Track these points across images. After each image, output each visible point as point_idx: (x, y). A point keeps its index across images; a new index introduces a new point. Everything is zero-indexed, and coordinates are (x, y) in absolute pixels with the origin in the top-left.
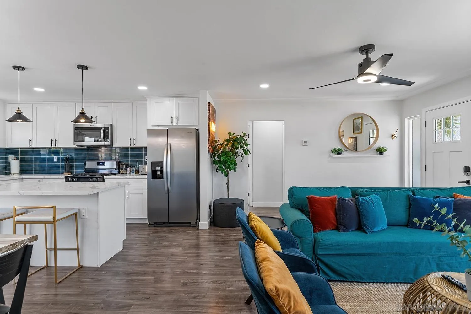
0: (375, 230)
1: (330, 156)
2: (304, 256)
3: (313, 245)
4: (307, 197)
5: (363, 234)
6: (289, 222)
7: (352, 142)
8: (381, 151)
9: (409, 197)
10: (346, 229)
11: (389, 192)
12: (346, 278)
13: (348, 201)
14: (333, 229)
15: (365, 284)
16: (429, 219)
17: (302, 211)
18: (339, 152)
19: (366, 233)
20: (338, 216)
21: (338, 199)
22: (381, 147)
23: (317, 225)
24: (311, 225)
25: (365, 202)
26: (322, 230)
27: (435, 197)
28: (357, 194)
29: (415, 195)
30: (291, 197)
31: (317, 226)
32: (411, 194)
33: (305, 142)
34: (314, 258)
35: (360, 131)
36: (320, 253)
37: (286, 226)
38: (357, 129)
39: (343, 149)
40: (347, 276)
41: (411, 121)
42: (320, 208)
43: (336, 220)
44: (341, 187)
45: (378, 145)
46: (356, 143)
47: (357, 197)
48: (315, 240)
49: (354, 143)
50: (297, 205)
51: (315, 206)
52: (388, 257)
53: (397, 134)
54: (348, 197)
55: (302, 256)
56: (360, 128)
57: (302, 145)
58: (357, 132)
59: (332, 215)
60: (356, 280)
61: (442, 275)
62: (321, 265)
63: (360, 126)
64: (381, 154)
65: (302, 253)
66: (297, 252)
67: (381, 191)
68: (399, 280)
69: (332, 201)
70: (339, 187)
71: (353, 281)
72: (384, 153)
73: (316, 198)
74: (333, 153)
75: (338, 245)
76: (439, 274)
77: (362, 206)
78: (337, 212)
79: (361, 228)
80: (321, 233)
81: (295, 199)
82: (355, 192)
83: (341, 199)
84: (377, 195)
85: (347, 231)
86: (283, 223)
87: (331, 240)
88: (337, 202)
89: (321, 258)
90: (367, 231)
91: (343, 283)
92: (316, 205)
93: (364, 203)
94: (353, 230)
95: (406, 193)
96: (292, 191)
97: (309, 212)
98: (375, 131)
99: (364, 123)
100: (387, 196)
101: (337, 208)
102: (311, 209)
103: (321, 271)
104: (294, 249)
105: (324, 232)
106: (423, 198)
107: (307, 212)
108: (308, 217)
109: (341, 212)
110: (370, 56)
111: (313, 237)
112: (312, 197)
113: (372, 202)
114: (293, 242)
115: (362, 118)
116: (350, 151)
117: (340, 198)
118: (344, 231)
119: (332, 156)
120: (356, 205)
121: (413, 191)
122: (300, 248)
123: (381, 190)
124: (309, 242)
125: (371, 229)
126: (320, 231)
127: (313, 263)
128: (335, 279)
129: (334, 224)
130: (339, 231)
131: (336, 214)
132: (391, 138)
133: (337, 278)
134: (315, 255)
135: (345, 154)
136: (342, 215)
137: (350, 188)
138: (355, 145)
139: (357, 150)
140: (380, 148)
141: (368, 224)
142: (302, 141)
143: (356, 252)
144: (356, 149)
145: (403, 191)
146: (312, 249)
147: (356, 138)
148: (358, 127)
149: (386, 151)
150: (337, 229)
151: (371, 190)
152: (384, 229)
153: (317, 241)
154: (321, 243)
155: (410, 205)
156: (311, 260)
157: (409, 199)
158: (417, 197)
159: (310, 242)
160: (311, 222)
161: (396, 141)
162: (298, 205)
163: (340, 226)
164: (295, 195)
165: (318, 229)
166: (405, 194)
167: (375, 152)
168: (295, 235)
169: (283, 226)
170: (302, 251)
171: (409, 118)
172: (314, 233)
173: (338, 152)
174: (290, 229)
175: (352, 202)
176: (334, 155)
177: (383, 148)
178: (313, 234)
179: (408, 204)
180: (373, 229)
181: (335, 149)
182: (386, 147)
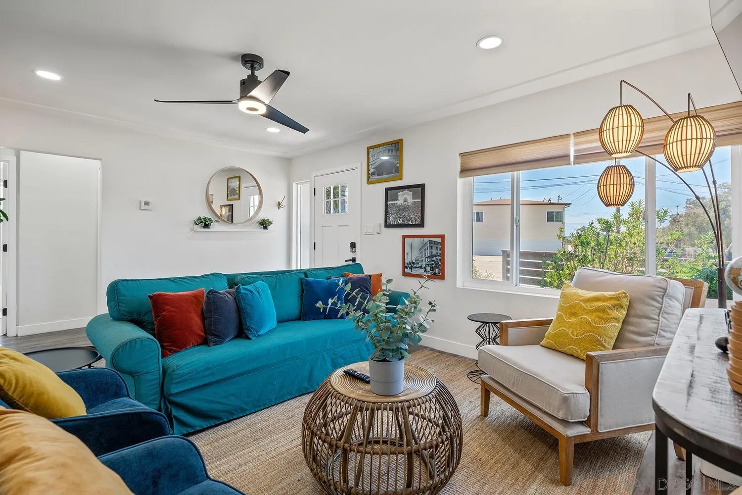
0: (262, 332)
1: (192, 230)
2: (142, 407)
3: (161, 380)
4: (149, 296)
5: (246, 342)
6: (107, 350)
7: (226, 213)
8: (265, 224)
9: (301, 281)
10: (220, 339)
11: (278, 276)
12: (220, 418)
13: (223, 294)
14: (198, 345)
15: (249, 417)
16: (333, 300)
17: (138, 323)
18: (207, 223)
19: (249, 339)
20: (207, 322)
21: (208, 293)
22: (266, 218)
23: (169, 344)
24: (156, 345)
25: (248, 292)
26: (179, 350)
27: (328, 279)
28: (236, 282)
29: (308, 278)
30: (113, 301)
31: (169, 346)
32: (303, 276)
33: (147, 203)
34: (162, 403)
35: (237, 196)
36: (175, 390)
37: (101, 358)
38: (233, 193)
39: (212, 219)
40: (221, 415)
41: (299, 186)
42: (174, 312)
43: (203, 330)
44: (210, 274)
45: (262, 216)
46: (231, 213)
47: (236, 287)
48: (164, 371)
49: (228, 213)
50: (126, 314)
51: (164, 311)
52: (279, 368)
53: (284, 203)
54: (222, 288)
55: (137, 409)
56: (238, 192)
57: (140, 209)
58: (232, 197)
59: (196, 321)
60: (235, 417)
61: (344, 371)
62: (176, 412)
63: (238, 189)
64: (265, 228)
65: (136, 402)
66: (125, 405)
67: (269, 276)
68: (291, 394)
69: (197, 298)
70: (208, 275)
71: (231, 419)
72: (269, 227)
73: (166, 295)
74: (196, 224)
75: (208, 369)
76: (340, 371)
77: (244, 299)
78: (205, 315)
79: (242, 333)
80: (177, 355)
81: (121, 302)
82: (233, 281)
83: (211, 292)
84: (264, 281)
85: (221, 343)
86: (95, 354)
87: (196, 363)
88: (205, 299)
89: (178, 399)
90: (250, 336)
91: (215, 429)
92: (168, 307)
93: (247, 294)
94: (232, 337)
95: (298, 275)
96: (115, 291)
97: (153, 324)
98: (257, 198)
99: (243, 186)
100: (277, 281)
101: (204, 309)
102: (157, 316)
103: (176, 422)
104: (118, 400)
105: (183, 353)
106: (317, 280)
107: (148, 323)
108: (151, 332)
109: (213, 314)
110: (256, 73)
111: (161, 367)
112: (160, 295)
113: (258, 292)
114: (117, 386)
115: (239, 177)
116: (223, 222)
117: (209, 292)
118: (216, 343)
119: (195, 229)
120: (235, 299)
121: (306, 273)
122: (132, 394)
123: (269, 274)
124: (151, 377)
125: (257, 332)
126: (175, 352)
127: (161, 415)
128: (202, 427)
129: (199, 336)
130: (209, 346)
131: (203, 318)
132: (277, 208)
133: (205, 424)
134: (164, 397)
135: (215, 227)
136: (213, 319)
137: (225, 275)
138: (231, 217)
139: (232, 222)
140: (264, 220)
141: (252, 326)
142: (140, 202)
143: (235, 372)
144: (231, 219)
145: (295, 273)
146: (159, 389)
147: (231, 207)
148: (234, 190)
149: (272, 225)
150: (205, 342)
151: (255, 276)
152: (274, 329)
153: (169, 371)
154: (176, 372)
155: (303, 291)
156: (156, 411)
157: (302, 282)
158: (310, 279)
159: (156, 377)
160: (157, 341)
161: (283, 210)
162: (129, 312)
163: (210, 337)
164: (124, 295)
165: (170, 351)
166: (297, 277)
167: (258, 225)
168: (120, 371)
169: (94, 360)
170: (138, 398)
171: (297, 183)
172: (162, 358)
173: (205, 223)
174: (109, 362)
175: (229, 296)
176: (198, 228)
177: (268, 220)
178: (160, 362)
179: (300, 291)
180: (260, 331)
181: (199, 218)
182: (271, 220)
